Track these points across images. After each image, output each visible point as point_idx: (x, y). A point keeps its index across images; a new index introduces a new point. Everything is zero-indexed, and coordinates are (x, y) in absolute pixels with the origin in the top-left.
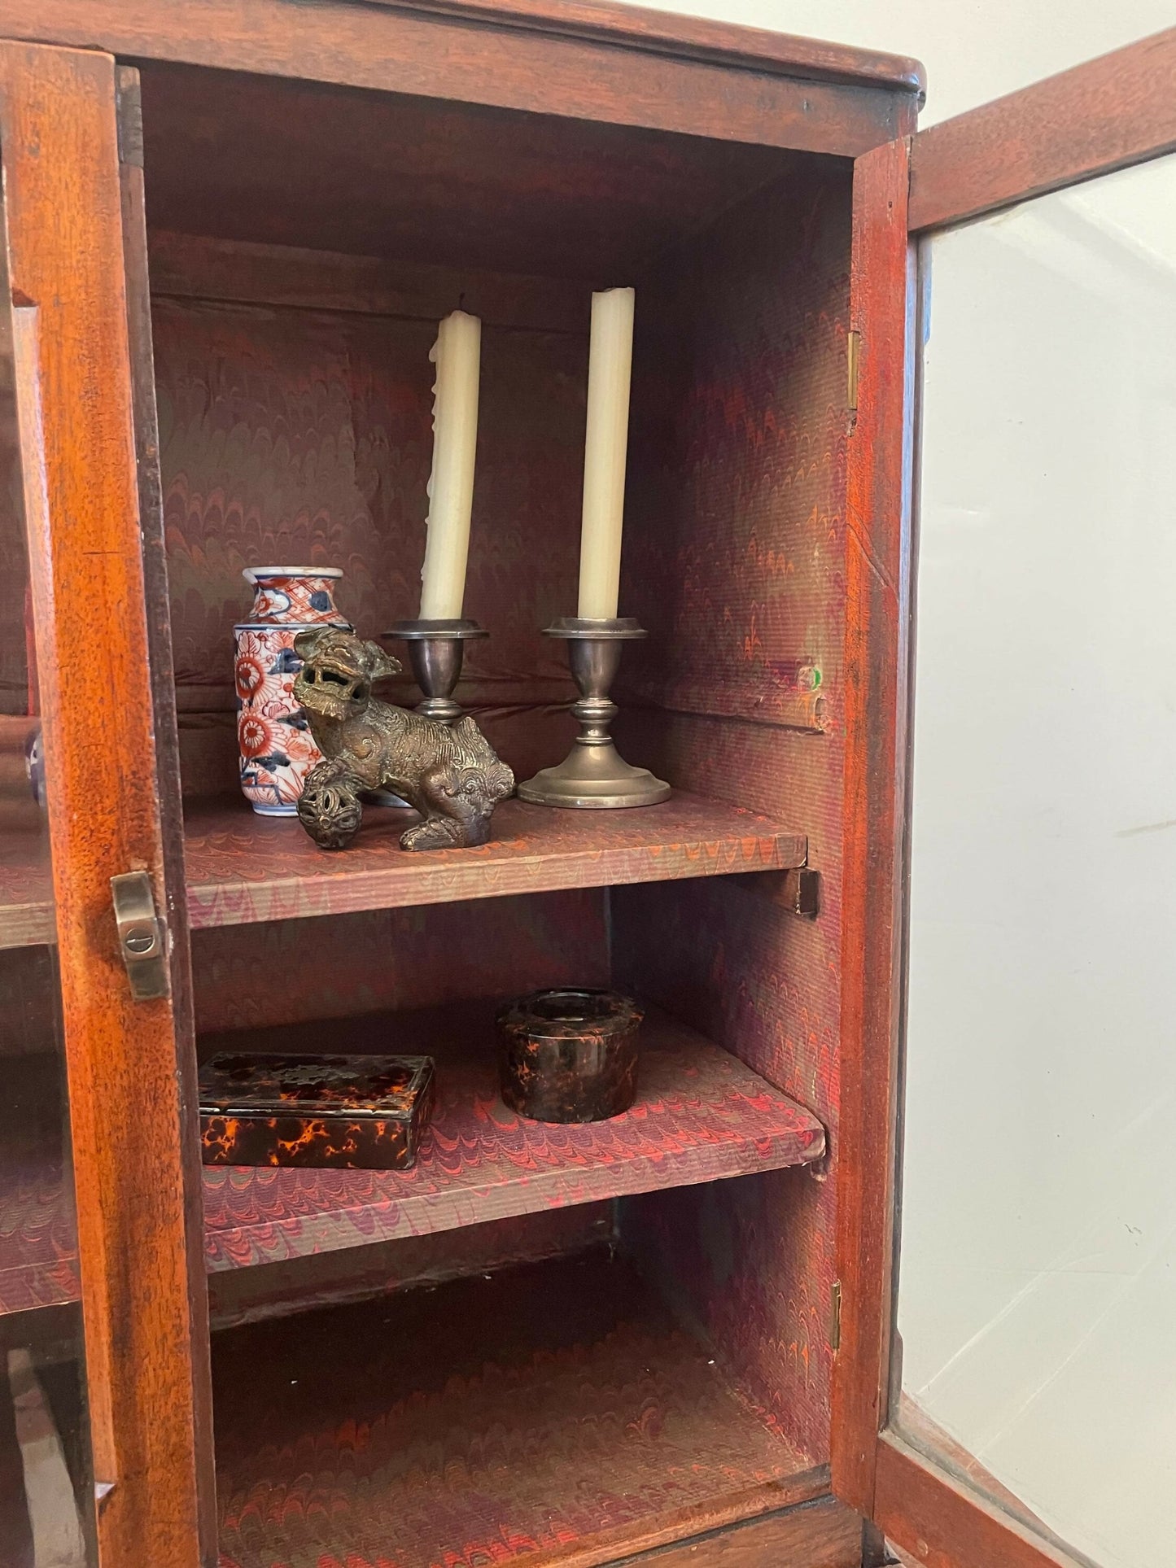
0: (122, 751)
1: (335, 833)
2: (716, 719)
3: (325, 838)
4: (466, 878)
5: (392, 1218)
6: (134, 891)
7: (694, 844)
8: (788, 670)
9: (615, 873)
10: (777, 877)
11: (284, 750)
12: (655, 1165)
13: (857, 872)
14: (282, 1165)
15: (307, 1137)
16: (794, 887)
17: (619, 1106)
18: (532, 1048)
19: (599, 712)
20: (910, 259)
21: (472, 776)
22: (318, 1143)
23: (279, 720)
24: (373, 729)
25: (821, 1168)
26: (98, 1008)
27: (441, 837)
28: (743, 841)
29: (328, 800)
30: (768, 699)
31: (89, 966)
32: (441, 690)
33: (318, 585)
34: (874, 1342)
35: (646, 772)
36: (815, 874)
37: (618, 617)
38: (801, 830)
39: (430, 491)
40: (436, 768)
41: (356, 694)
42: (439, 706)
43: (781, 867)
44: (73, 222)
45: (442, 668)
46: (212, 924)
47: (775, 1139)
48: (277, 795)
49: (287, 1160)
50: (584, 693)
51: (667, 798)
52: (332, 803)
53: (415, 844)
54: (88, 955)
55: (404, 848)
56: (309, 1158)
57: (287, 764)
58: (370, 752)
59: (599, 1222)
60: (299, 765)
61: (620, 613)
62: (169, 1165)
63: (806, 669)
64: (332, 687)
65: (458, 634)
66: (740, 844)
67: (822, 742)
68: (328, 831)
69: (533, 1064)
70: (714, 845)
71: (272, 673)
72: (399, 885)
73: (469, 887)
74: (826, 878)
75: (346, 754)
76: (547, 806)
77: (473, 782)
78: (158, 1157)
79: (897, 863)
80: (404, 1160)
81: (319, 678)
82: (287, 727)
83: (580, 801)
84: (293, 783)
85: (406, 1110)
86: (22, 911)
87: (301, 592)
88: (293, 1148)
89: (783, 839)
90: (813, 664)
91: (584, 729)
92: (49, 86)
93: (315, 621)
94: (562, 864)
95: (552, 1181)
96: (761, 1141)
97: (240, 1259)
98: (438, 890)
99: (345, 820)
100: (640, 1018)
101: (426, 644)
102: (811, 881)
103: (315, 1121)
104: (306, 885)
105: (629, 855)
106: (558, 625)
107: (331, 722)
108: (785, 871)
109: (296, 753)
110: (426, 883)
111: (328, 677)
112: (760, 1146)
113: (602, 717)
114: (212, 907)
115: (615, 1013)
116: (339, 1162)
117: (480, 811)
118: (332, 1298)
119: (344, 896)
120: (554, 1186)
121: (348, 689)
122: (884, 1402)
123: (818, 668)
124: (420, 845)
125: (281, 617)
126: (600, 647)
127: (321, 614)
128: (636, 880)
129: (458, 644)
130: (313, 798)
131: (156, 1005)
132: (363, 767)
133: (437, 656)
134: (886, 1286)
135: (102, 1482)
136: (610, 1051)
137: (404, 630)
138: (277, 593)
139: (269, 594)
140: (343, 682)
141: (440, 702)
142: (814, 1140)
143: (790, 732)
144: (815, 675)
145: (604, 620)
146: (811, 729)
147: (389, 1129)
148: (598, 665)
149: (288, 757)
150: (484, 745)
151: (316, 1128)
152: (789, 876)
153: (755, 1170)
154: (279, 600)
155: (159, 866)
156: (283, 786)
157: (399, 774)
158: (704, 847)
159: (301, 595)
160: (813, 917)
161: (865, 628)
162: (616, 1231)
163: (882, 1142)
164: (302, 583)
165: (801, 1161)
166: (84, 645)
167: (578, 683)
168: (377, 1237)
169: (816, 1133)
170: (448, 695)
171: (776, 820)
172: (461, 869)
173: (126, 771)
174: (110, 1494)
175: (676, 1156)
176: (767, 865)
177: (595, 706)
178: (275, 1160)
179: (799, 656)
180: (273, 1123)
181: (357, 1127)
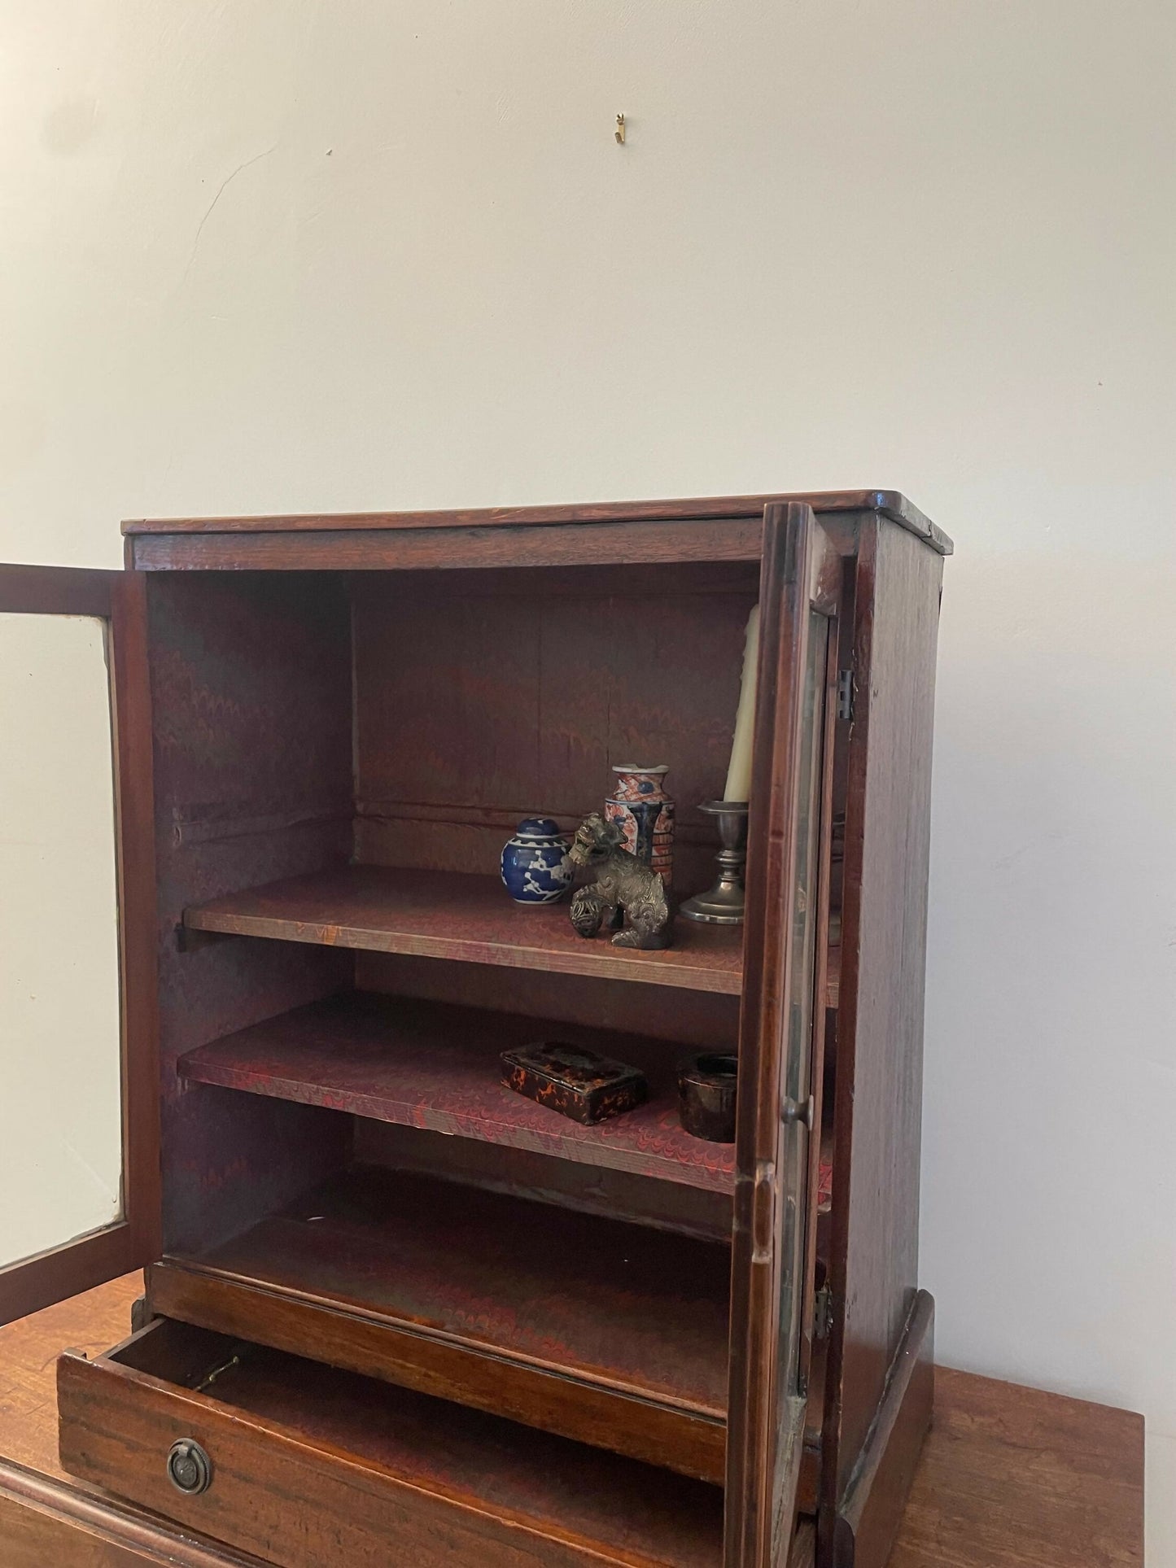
4: (620, 967)
5: (559, 1144)
9: (711, 984)
12: (711, 1174)
15: (549, 1091)
21: (648, 909)
22: (553, 1096)
24: (615, 871)
27: (630, 941)
33: (643, 778)
40: (635, 899)
41: (597, 852)
46: (496, 963)
49: (541, 1101)
53: (615, 942)
72: (584, 963)
73: (622, 972)
75: (598, 884)
77: (649, 912)
80: (585, 1120)
81: (576, 842)
85: (587, 1091)
87: (633, 782)
88: (544, 1093)
94: (676, 971)
95: (646, 1159)
98: (604, 971)
99: (585, 921)
103: (552, 1084)
110: (598, 965)
111: (579, 841)
114: (496, 954)
117: (651, 930)
118: (688, 1230)
119: (556, 963)
120: (647, 1162)
132: (605, 893)
138: (623, 782)
150: (660, 890)
154: (623, 785)
157: (623, 899)
159: (633, 784)
168: (551, 1152)
175: (724, 1173)
178: (537, 1099)
180: (537, 1078)
181: (567, 1093)
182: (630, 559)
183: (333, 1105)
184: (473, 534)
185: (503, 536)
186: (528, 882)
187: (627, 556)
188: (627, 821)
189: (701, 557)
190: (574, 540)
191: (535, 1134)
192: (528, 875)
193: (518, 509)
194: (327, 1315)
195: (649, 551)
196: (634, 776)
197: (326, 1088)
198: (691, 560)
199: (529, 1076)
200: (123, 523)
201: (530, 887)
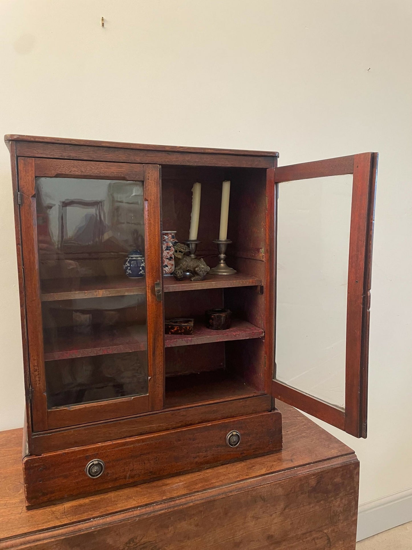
0: (157, 264)
1: (180, 278)
2: (245, 258)
3: (178, 279)
5: (191, 341)
6: (158, 284)
7: (241, 281)
8: (258, 250)
10: (256, 287)
11: (167, 264)
12: (234, 336)
13: (268, 284)
14: (171, 334)
15: (175, 329)
16: (259, 288)
17: (228, 328)
18: (212, 316)
19: (223, 257)
20: (275, 186)
21: (203, 268)
22: (177, 330)
23: (166, 259)
24: (186, 260)
25: (264, 339)
26: (152, 302)
27: (198, 279)
28: (250, 280)
29: (179, 272)
30: (254, 255)
31: (151, 295)
32: (193, 253)
33: (173, 234)
34: (271, 364)
35: (232, 268)
36: (263, 286)
37: (227, 239)
38: (260, 279)
39: (191, 216)
40: (197, 267)
41: (184, 254)
42: (193, 256)
43: (257, 285)
44: (153, 189)
45: (193, 249)
46: (167, 291)
47: (255, 333)
48: (166, 272)
49: (172, 333)
50: (220, 254)
51: (236, 273)
52: (180, 273)
54: (151, 294)
55: (191, 281)
56: (176, 333)
57: (167, 266)
58: (185, 264)
59: (221, 364)
60: (169, 267)
61: (227, 238)
62: (161, 327)
63: (261, 250)
64: (180, 253)
65: (197, 242)
66: (249, 281)
67: (263, 263)
68: (179, 278)
69: (213, 320)
70: (244, 281)
71: (165, 250)
74: (264, 287)
75: (181, 265)
76: (214, 275)
77: (203, 270)
78: (160, 325)
79: (274, 282)
80: (192, 333)
81: (178, 252)
82: (168, 260)
83: (220, 273)
84: (168, 270)
85: (192, 325)
86: (137, 289)
87: (170, 235)
88: (173, 331)
89: (257, 280)
90: (262, 249)
91: (220, 260)
92: (150, 170)
93: (173, 241)
96: (253, 333)
97: (168, 346)
99: (182, 276)
100: (231, 312)
101: (190, 244)
102: (262, 287)
103: (177, 326)
104: (178, 286)
105: (230, 282)
106: (215, 241)
107: (179, 259)
108: (257, 286)
109: (169, 265)
111: (179, 252)
112: (253, 334)
113: (223, 258)
115: (227, 311)
116: (181, 334)
117: (204, 275)
121: (183, 254)
122: (273, 374)
123: (263, 250)
124: (194, 280)
125: (167, 240)
126: (223, 245)
127: (173, 239)
128: (231, 287)
129: (196, 244)
130: (176, 272)
131: (160, 302)
132: (184, 267)
133: (193, 246)
134: (273, 354)
135: (149, 376)
136: (226, 317)
137: (187, 242)
138: (166, 236)
139: (164, 236)
140: (182, 252)
141: (193, 255)
142: (262, 333)
143: (258, 261)
144: (262, 250)
145: (224, 240)
146: (262, 260)
147: (190, 328)
148: (223, 249)
149: (168, 265)
150: (205, 263)
151: (177, 328)
152: (258, 287)
153: (251, 338)
154: (166, 237)
155: (161, 281)
156: (167, 271)
157: (190, 268)
158: (243, 281)
160: (262, 294)
161: (269, 244)
162: (225, 366)
163: (272, 329)
164: (170, 234)
165: (260, 337)
166: (152, 248)
167: (219, 251)
168: (188, 344)
169: (262, 332)
170: (194, 254)
171: (256, 277)
172: (202, 284)
173: (157, 267)
174: (151, 378)
175: (238, 334)
176: (254, 285)
177: (222, 256)
178: (170, 333)
179: (260, 248)
180: (170, 327)
181: (184, 328)
182: (217, 165)
183: (107, 352)
184: (168, 154)
185: (178, 155)
186: (141, 270)
187: (217, 164)
188: (171, 247)
189: (237, 166)
190: (201, 158)
191: (184, 340)
192: (141, 268)
193: (186, 147)
194: (120, 423)
195: (223, 163)
196: (171, 234)
197: (104, 348)
198: (234, 166)
199: (166, 327)
200: (6, 136)
201: (141, 272)
